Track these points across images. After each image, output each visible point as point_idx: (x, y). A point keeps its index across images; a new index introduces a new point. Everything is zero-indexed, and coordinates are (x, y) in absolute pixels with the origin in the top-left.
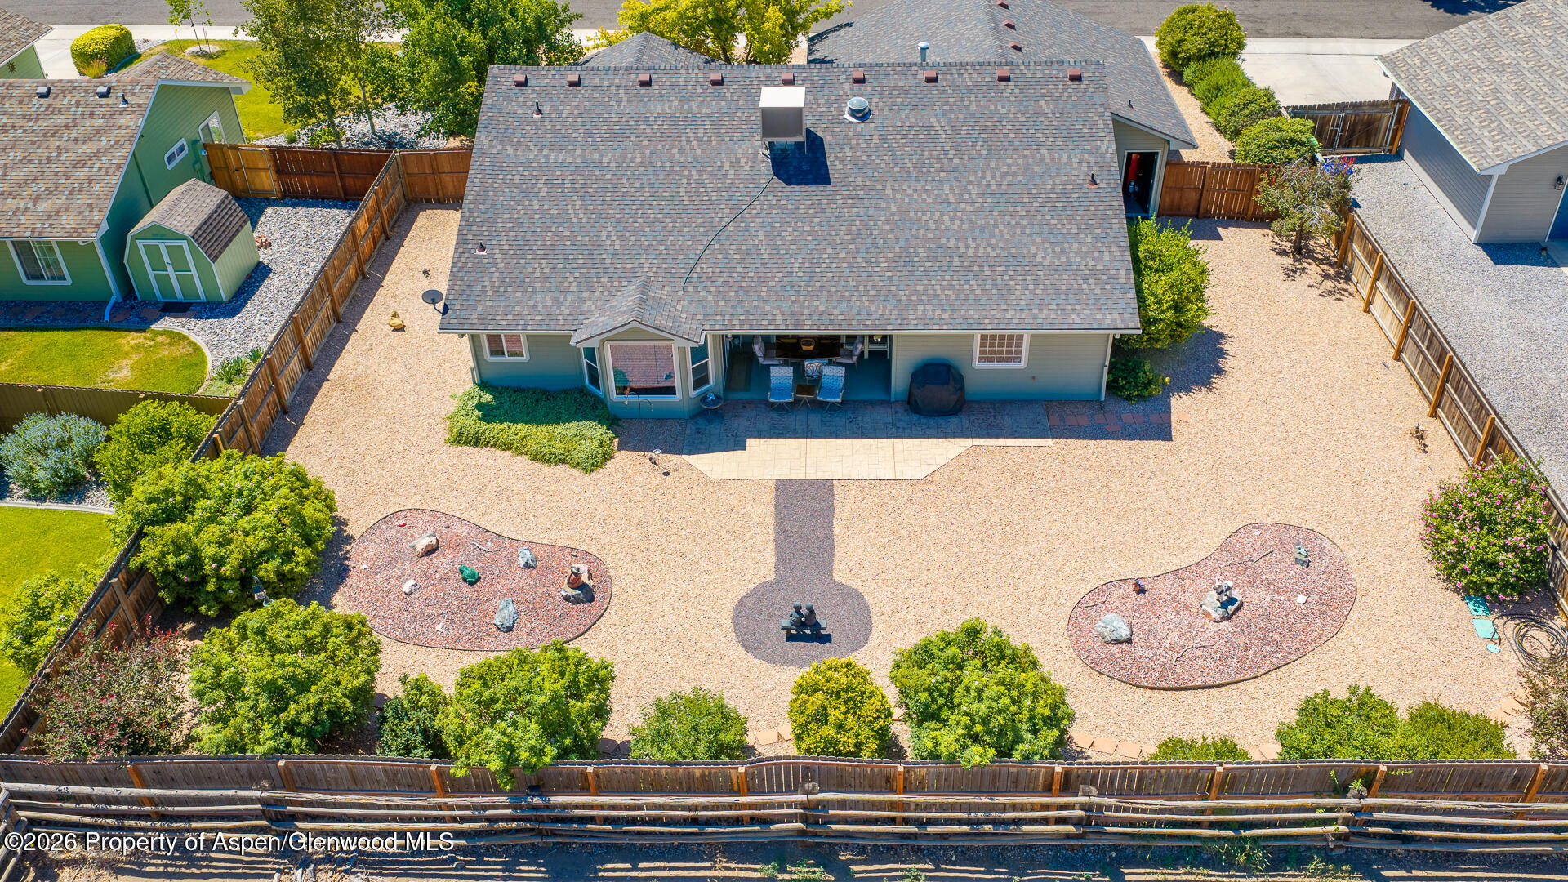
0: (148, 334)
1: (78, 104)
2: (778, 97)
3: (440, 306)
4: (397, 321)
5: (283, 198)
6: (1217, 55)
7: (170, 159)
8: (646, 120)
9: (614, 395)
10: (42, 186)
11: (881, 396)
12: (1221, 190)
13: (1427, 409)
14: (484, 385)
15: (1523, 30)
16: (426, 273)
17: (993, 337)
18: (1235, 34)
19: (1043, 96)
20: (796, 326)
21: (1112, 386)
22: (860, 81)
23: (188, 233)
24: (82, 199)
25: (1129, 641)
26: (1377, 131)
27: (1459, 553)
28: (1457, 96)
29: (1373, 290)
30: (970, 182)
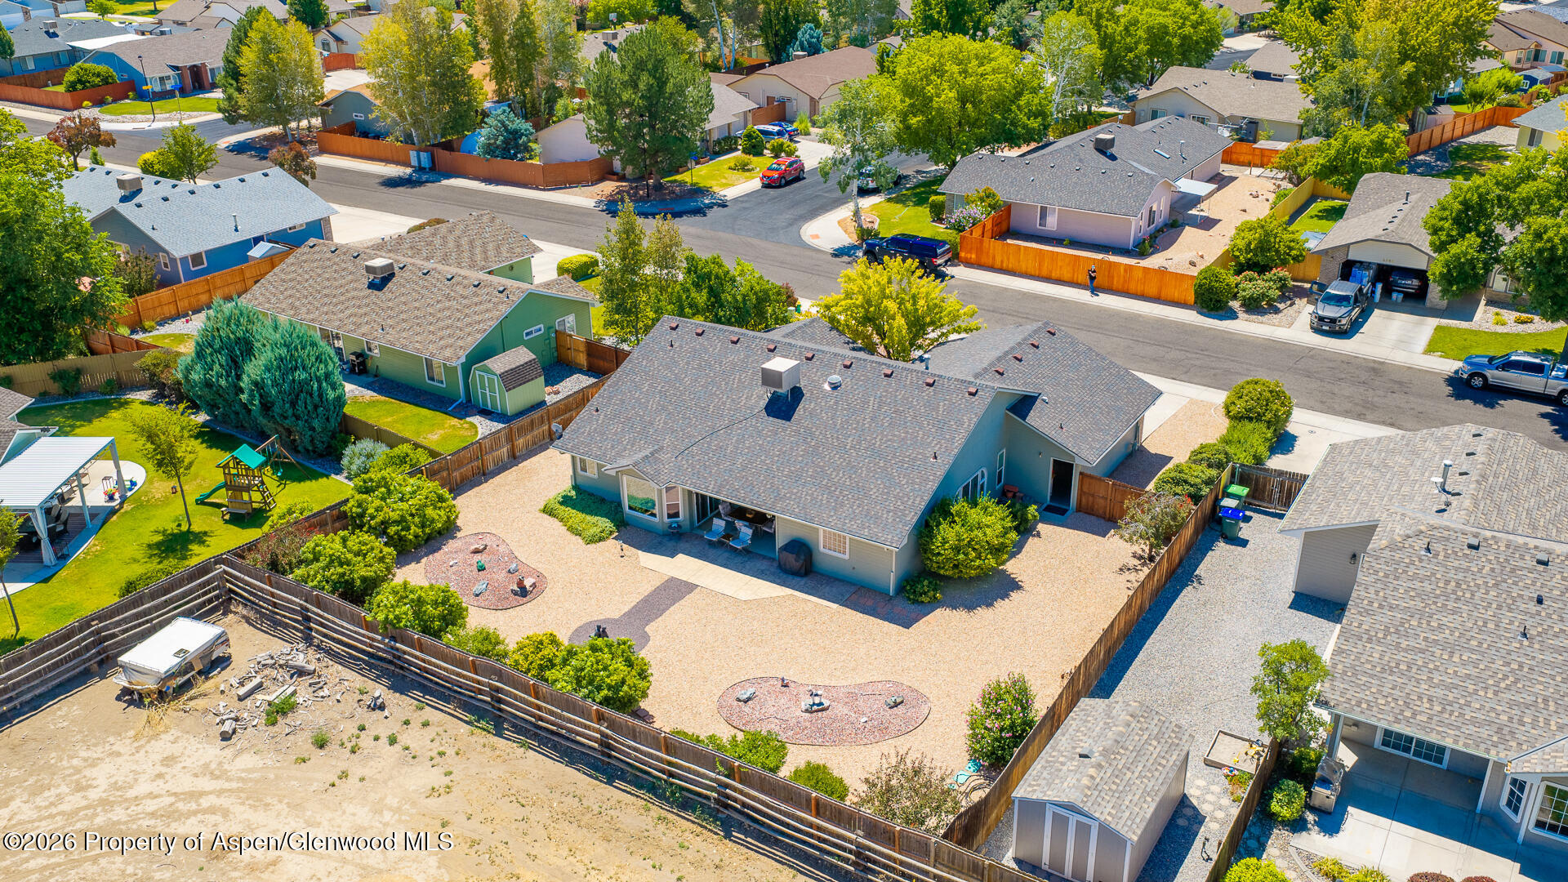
0: (462, 422)
1: (487, 294)
2: (780, 364)
5: (587, 370)
7: (527, 334)
8: (721, 362)
9: (625, 509)
10: (448, 332)
11: (768, 554)
14: (575, 487)
17: (830, 533)
19: (947, 400)
20: (717, 493)
21: (899, 589)
22: (848, 367)
23: (498, 372)
24: (460, 343)
25: (747, 703)
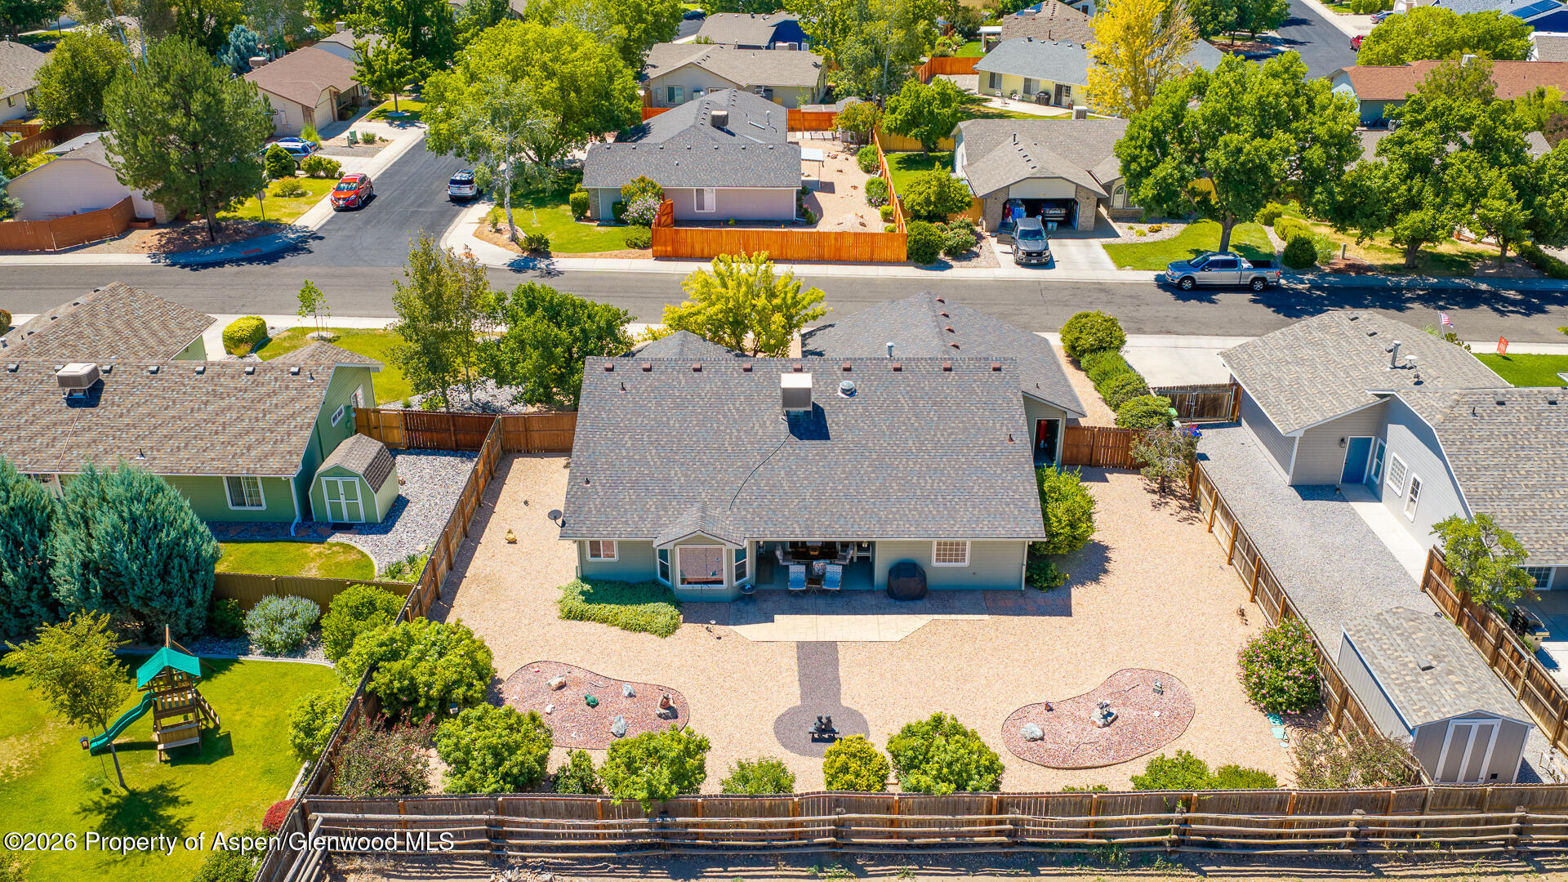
0: (326, 546)
1: (276, 379)
2: (792, 381)
3: (560, 521)
4: (511, 536)
5: (409, 448)
6: (1105, 349)
7: (334, 419)
8: (699, 395)
9: (679, 586)
10: (253, 438)
11: (867, 587)
12: (1106, 447)
13: (1249, 596)
14: (584, 579)
15: (1318, 335)
16: (526, 503)
17: (946, 544)
18: (1117, 334)
19: (975, 381)
21: (1029, 581)
22: (848, 370)
23: (361, 471)
24: (282, 447)
25: (1042, 739)
26: (1221, 406)
27: (1260, 683)
28: (1272, 381)
29: (1213, 517)
30: (926, 439)
